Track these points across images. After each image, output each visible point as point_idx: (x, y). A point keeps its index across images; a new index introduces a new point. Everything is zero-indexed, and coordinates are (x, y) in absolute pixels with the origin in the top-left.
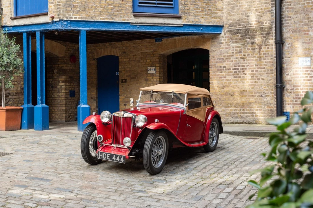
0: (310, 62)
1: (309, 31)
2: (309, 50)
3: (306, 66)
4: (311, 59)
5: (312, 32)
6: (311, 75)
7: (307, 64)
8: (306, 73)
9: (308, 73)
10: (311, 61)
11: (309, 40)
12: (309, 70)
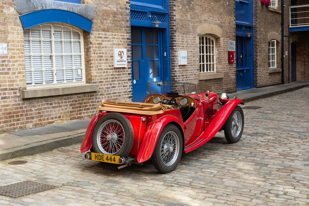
0: (6, 50)
1: (3, 7)
2: (5, 33)
3: (3, 54)
4: (8, 46)
5: (7, 9)
6: (8, 67)
7: (4, 52)
8: (3, 63)
9: (5, 64)
10: (7, 48)
11: (3, 20)
12: (6, 61)
